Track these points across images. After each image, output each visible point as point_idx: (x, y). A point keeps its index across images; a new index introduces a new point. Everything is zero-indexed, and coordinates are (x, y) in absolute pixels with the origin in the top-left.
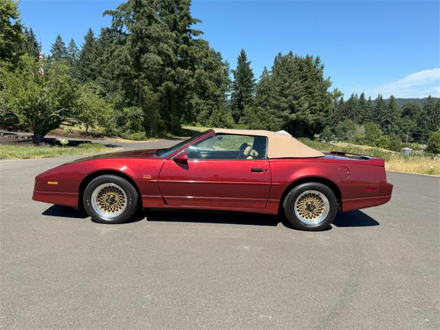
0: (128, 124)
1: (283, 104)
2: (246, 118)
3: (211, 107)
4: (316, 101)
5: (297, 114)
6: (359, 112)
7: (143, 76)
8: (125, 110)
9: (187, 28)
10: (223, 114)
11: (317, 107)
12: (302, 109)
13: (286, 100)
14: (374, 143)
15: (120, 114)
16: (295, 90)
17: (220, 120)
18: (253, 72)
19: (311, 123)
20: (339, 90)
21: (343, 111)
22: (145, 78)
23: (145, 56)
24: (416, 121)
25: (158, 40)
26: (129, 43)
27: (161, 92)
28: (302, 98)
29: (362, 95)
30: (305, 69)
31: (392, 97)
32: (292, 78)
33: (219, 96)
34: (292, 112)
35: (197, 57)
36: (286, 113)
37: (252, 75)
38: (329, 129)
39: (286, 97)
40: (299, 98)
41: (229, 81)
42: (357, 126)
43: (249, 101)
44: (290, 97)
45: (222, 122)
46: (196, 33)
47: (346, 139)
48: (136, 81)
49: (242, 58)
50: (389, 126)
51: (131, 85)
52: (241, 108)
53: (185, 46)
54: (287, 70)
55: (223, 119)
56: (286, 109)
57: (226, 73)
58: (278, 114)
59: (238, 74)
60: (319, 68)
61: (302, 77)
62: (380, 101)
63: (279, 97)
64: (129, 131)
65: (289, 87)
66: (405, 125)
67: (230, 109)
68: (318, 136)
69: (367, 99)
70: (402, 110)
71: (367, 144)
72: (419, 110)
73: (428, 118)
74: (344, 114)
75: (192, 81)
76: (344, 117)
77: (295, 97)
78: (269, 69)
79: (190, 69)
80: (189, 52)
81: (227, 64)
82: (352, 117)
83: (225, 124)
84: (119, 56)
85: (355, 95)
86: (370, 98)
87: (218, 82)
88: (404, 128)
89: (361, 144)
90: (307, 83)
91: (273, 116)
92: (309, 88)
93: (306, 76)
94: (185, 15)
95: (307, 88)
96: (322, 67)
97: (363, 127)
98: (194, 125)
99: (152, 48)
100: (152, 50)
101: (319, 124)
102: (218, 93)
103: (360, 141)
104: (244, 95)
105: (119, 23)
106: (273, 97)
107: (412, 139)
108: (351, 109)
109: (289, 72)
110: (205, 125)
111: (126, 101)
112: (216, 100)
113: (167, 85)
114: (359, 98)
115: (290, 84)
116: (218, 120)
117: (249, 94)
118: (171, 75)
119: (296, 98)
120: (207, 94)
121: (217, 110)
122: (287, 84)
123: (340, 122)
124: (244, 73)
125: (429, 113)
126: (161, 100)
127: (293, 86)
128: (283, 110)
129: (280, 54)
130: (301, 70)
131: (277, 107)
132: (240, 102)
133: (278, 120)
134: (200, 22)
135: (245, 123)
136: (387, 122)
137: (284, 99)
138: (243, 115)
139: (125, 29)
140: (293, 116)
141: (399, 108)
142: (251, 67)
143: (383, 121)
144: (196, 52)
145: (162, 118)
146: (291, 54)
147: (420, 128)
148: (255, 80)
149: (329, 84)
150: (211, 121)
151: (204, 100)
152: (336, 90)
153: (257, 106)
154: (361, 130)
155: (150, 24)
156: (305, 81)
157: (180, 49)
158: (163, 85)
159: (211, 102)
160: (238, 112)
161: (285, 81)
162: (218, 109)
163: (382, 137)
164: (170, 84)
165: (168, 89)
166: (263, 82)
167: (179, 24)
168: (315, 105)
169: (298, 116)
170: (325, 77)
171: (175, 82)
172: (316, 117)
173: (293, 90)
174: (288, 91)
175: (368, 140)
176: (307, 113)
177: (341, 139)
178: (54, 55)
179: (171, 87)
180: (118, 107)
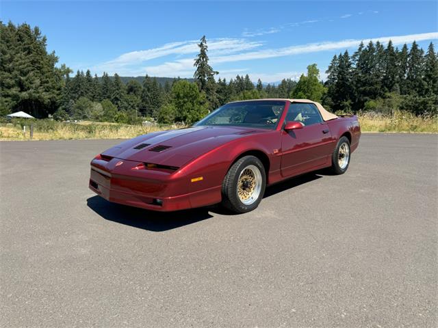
1: (8, 80)
4: (46, 78)
5: (29, 91)
6: (88, 90)
11: (50, 84)
12: (34, 86)
13: (11, 76)
14: (113, 120)
16: (20, 64)
19: (47, 101)
20: (67, 66)
21: (72, 89)
24: (139, 97)
28: (31, 74)
29: (88, 73)
30: (26, 40)
31: (116, 75)
32: (14, 49)
34: (22, 89)
36: (14, 91)
39: (10, 71)
40: (27, 73)
42: (93, 104)
44: (16, 72)
47: (85, 118)
50: (119, 102)
56: (13, 86)
60: (41, 40)
61: (25, 49)
62: (106, 78)
65: (11, 60)
66: (132, 102)
68: (52, 116)
69: (94, 77)
70: (127, 88)
71: (106, 120)
72: (140, 87)
73: (149, 94)
74: (73, 91)
76: (74, 95)
77: (21, 72)
85: (80, 71)
86: (96, 75)
88: (132, 104)
89: (101, 121)
90: (32, 57)
92: (35, 62)
93: (28, 48)
95: (33, 62)
96: (44, 40)
97: (99, 104)
101: (53, 103)
103: (100, 119)
107: (140, 113)
108: (79, 86)
109: (8, 42)
114: (85, 75)
115: (12, 57)
119: (24, 74)
122: (8, 56)
123: (71, 100)
125: (149, 90)
127: (15, 59)
128: (9, 87)
130: (21, 39)
133: (4, 99)
136: (117, 99)
137: (7, 74)
140: (25, 95)
141: (124, 86)
143: (112, 98)
147: (144, 103)
149: (55, 60)
152: (63, 66)
154: (98, 107)
156: (29, 53)
161: (4, 53)
163: (118, 113)
168: (47, 82)
169: (30, 94)
170: (49, 51)
172: (51, 96)
173: (18, 63)
174: (11, 65)
175: (107, 117)
176: (40, 91)
177: (81, 117)
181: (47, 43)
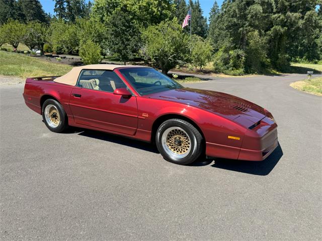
7: (247, 24)
8: (230, 52)
15: (226, 56)
22: (249, 25)
23: (249, 8)
27: (270, 35)
48: (241, 29)
51: (237, 33)
64: (231, 68)
75: (301, 23)
98: (316, 63)
111: (232, 46)
113: (275, 29)
126: (270, 41)
145: (269, 57)
158: (272, 29)
164: (278, 28)
171: (283, 26)
178: (211, 16)
179: (279, 30)
180: (226, 51)
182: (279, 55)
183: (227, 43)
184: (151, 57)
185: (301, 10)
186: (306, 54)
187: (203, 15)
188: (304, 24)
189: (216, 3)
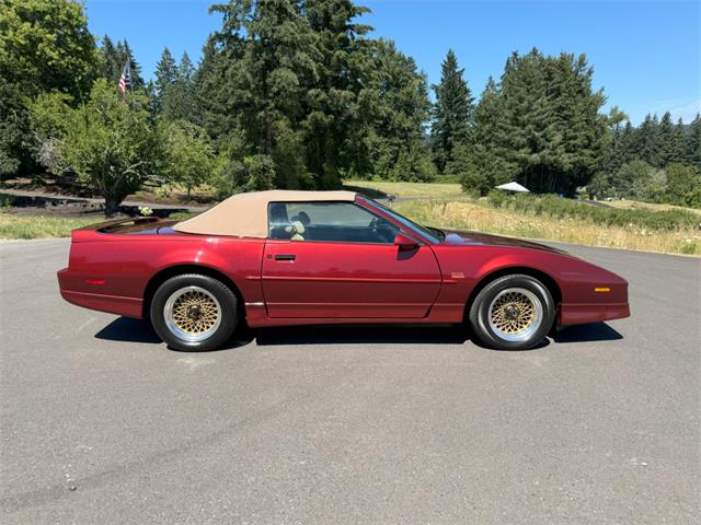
0: (251, 181)
1: (518, 138)
2: (457, 163)
3: (397, 148)
4: (575, 131)
5: (541, 153)
6: (660, 147)
7: (273, 105)
8: (246, 160)
9: (347, 23)
10: (416, 159)
11: (578, 142)
12: (550, 144)
13: (523, 132)
14: (683, 200)
15: (239, 166)
16: (539, 114)
17: (412, 169)
18: (468, 86)
19: (567, 167)
20: (620, 110)
21: (631, 147)
22: (276, 107)
23: (273, 73)
25: (294, 46)
26: (248, 54)
27: (306, 128)
28: (551, 127)
29: (667, 117)
30: (557, 78)
33: (410, 130)
34: (535, 150)
35: (362, 68)
36: (522, 154)
37: (467, 91)
38: (605, 177)
39: (523, 125)
40: (546, 126)
41: (428, 103)
42: (652, 171)
43: (462, 135)
44: (530, 126)
45: (415, 171)
46: (361, 30)
47: (632, 194)
48: (262, 114)
49: (450, 65)
51: (255, 121)
52: (449, 147)
53: (342, 53)
54: (524, 80)
55: (416, 168)
56: (523, 146)
57: (422, 92)
58: (508, 154)
59: (442, 90)
60: (585, 73)
61: (552, 91)
63: (510, 127)
65: (528, 110)
67: (430, 150)
68: (584, 189)
69: (675, 122)
71: (669, 201)
74: (632, 150)
75: (353, 109)
76: (632, 156)
77: (538, 126)
78: (497, 80)
79: (352, 90)
80: (350, 61)
81: (422, 77)
82: (646, 157)
83: (419, 175)
84: (233, 75)
85: (652, 116)
86: (680, 120)
87: (408, 107)
89: (658, 202)
90: (559, 101)
91: (500, 158)
92: (563, 109)
93: (558, 89)
94: (342, 3)
95: (561, 109)
96: (590, 73)
97: (662, 172)
98: (370, 179)
99: (284, 60)
100: (284, 63)
101: (584, 169)
102: (407, 124)
103: (657, 197)
104: (453, 126)
105: (234, 24)
106: (501, 128)
108: (644, 141)
110: (387, 178)
111: (248, 147)
112: (406, 137)
113: (315, 117)
114: (660, 120)
115: (530, 104)
116: (409, 168)
117: (462, 124)
118: (321, 102)
119: (540, 127)
120: (390, 128)
121: (406, 154)
122: (525, 104)
123: (625, 165)
124: (453, 88)
126: (306, 141)
127: (535, 106)
128: (518, 149)
129: (515, 54)
130: (550, 78)
131: (508, 144)
132: (446, 138)
133: (508, 165)
134: (369, 11)
135: (455, 173)
137: (519, 129)
138: (451, 160)
139: (243, 33)
140: (535, 158)
142: (464, 78)
144: (361, 61)
145: (309, 170)
146: (534, 52)
148: (472, 100)
149: (600, 101)
150: (397, 172)
151: (385, 136)
152: (614, 111)
153: (474, 143)
154: (659, 178)
155: (280, 22)
156: (554, 98)
157: (334, 59)
158: (309, 117)
159: (396, 140)
160: (443, 154)
161: (521, 100)
162: (409, 150)
163: (696, 188)
164: (320, 115)
165: (317, 124)
166: (484, 102)
167: (333, 17)
168: (575, 138)
169: (543, 157)
170: (595, 89)
171: (328, 112)
172: (577, 159)
173: (535, 113)
174: (526, 117)
175: (672, 195)
176: (559, 151)
177: (625, 193)
178: (160, 79)
179: (322, 120)
180: (236, 156)
181: (593, 77)
182: (324, 165)
183: (235, 141)
184: (76, 169)
185: (350, 86)
186: (353, 164)
187: (140, 75)
188: (359, 111)
189: (167, 52)
